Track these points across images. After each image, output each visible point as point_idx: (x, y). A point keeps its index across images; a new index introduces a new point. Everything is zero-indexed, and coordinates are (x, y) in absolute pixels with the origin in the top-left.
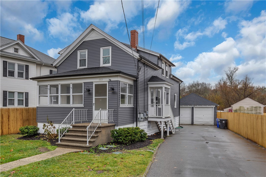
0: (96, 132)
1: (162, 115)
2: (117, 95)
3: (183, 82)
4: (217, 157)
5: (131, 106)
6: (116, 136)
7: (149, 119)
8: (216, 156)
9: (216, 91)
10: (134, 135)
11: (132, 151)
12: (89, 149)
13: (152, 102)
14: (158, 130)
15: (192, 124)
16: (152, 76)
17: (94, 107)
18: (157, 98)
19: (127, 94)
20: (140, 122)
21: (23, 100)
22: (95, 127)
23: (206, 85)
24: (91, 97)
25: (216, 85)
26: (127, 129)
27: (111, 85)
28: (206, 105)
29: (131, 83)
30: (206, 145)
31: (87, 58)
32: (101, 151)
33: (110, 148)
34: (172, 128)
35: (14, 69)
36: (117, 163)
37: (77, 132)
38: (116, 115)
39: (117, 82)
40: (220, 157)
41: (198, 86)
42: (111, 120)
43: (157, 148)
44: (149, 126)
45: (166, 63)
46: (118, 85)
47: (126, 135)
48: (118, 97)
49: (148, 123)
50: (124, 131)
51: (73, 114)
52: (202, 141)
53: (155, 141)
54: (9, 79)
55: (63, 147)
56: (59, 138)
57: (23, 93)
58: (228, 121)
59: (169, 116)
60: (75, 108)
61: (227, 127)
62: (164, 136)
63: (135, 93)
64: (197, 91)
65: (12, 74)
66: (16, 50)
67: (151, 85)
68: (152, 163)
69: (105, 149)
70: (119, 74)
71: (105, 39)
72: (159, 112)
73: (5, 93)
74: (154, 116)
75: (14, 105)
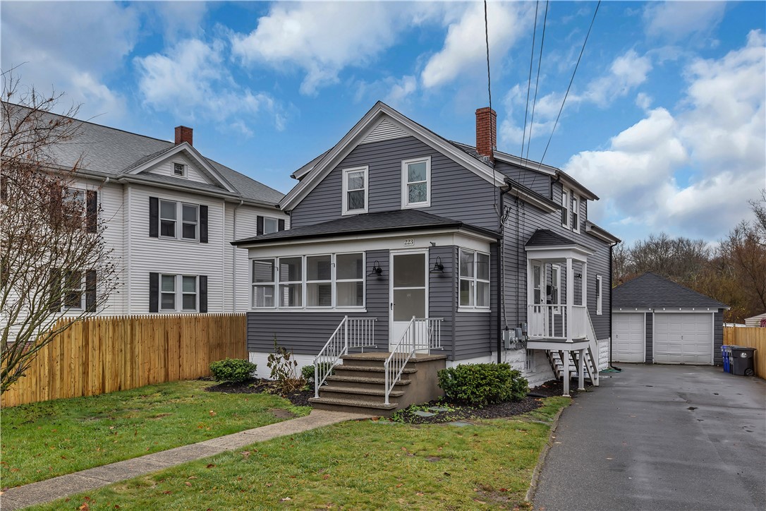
0: (405, 375)
1: (566, 333)
2: (453, 282)
3: (620, 241)
4: (719, 441)
5: (485, 309)
6: (453, 385)
7: (531, 346)
8: (715, 439)
9: (723, 263)
10: (497, 382)
11: (495, 421)
12: (391, 413)
13: (537, 300)
14: (552, 374)
15: (649, 362)
16: (537, 231)
17: (391, 313)
18: (549, 288)
19: (474, 280)
20: (508, 352)
21: (195, 295)
22: (402, 362)
23: (689, 246)
24: (385, 287)
25: (722, 247)
26: (479, 368)
27: (436, 256)
28: (690, 307)
29: (484, 249)
30: (689, 413)
31: (366, 188)
32: (419, 420)
33: (440, 413)
34: (592, 370)
35: (174, 217)
36: (467, 444)
37: (356, 373)
38: (450, 334)
39: (450, 250)
40: (727, 441)
41: (667, 251)
42: (438, 345)
43: (556, 417)
44: (528, 364)
45: (572, 192)
46: (453, 258)
47: (479, 383)
48: (453, 287)
49: (527, 355)
50: (473, 372)
51: (343, 330)
52: (679, 403)
53: (548, 401)
54: (162, 243)
55: (326, 410)
56: (317, 388)
57: (194, 278)
58: (757, 353)
59: (585, 336)
60: (350, 315)
61: (753, 370)
62: (570, 390)
63: (495, 275)
64: (662, 266)
65: (169, 230)
66: (179, 169)
67: (536, 254)
68: (548, 447)
69: (427, 414)
70: (458, 228)
71: (412, 139)
72: (558, 325)
73: (154, 277)
74: (543, 337)
75: (173, 308)
